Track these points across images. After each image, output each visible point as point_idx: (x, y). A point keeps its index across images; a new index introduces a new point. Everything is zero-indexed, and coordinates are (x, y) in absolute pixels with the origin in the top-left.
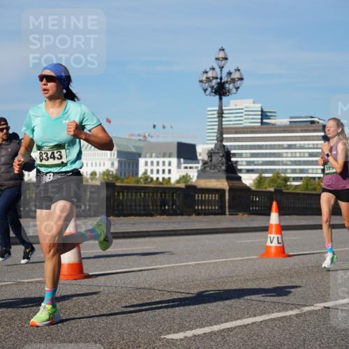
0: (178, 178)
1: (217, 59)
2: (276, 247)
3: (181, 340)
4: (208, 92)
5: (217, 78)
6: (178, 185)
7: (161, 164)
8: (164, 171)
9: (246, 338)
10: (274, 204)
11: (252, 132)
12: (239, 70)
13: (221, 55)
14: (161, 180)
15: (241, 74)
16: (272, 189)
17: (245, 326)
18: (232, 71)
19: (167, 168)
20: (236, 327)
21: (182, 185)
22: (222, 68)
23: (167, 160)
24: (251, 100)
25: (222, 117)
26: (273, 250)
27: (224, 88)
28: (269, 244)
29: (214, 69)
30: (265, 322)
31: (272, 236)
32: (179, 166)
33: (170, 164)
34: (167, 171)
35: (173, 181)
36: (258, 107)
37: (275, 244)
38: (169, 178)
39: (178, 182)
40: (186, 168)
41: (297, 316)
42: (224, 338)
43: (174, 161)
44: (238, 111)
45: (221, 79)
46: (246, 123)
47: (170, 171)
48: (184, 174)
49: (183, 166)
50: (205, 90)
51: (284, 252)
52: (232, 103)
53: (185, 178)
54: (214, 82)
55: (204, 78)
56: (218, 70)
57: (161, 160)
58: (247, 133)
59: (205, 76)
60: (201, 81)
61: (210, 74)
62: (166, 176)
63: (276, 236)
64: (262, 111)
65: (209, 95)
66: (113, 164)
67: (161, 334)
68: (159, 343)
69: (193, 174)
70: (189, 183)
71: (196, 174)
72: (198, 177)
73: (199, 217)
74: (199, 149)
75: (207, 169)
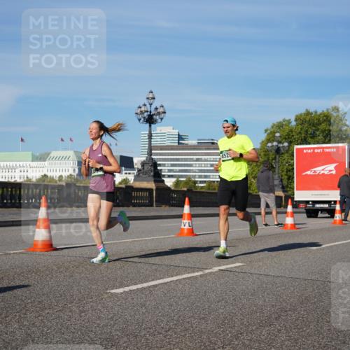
0: (120, 180)
1: (148, 98)
2: (188, 229)
3: (121, 293)
4: (141, 121)
5: (147, 112)
6: (120, 186)
9: (166, 292)
10: (187, 199)
12: (162, 106)
13: (151, 96)
15: (164, 109)
16: (185, 189)
17: (166, 283)
18: (158, 107)
20: (159, 284)
21: (123, 186)
22: (151, 104)
24: (172, 128)
25: (151, 139)
26: (186, 231)
27: (153, 119)
28: (183, 227)
29: (145, 105)
30: (180, 280)
31: (185, 221)
35: (117, 183)
36: (176, 132)
37: (187, 226)
39: (120, 183)
40: (126, 173)
41: (201, 276)
42: (151, 291)
44: (163, 135)
45: (150, 112)
46: (168, 143)
48: (125, 178)
49: (124, 172)
50: (140, 120)
51: (193, 232)
52: (158, 129)
53: (125, 181)
54: (146, 114)
55: (139, 112)
56: (148, 106)
58: (168, 150)
59: (139, 110)
60: (137, 114)
61: (143, 109)
63: (188, 221)
64: (179, 135)
65: (142, 123)
66: (74, 170)
67: (107, 289)
68: (106, 296)
69: (131, 178)
70: (128, 184)
71: (133, 178)
72: (135, 180)
73: (135, 208)
74: (135, 160)
75: (141, 175)
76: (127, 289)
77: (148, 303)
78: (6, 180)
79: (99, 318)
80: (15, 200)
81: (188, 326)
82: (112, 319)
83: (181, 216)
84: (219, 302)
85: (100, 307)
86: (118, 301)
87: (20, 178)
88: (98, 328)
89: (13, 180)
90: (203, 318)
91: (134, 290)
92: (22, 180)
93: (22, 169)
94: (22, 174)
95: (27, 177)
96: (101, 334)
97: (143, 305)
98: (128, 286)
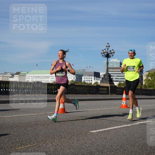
0: (94, 83)
1: (107, 46)
2: (125, 105)
3: (95, 133)
4: (104, 56)
5: (106, 52)
6: (94, 85)
7: (89, 78)
8: (90, 81)
9: (115, 133)
10: (124, 91)
11: (117, 69)
12: (113, 50)
13: (108, 45)
14: (89, 83)
15: (114, 51)
16: (123, 87)
17: (115, 129)
18: (111, 50)
19: (91, 80)
20: (112, 129)
21: (96, 85)
22: (108, 49)
23: (91, 77)
24: (117, 59)
25: (108, 64)
26: (124, 106)
27: (109, 55)
28: (122, 104)
29: (105, 49)
30: (121, 128)
31: (123, 101)
32: (94, 79)
33: (92, 78)
34: (91, 81)
35: (93, 84)
36: (119, 61)
37: (124, 104)
38: (92, 83)
39: (94, 84)
40: (97, 80)
41: (131, 126)
42: (108, 132)
43: (93, 77)
44: (113, 63)
45: (108, 52)
46: (115, 66)
47: (92, 81)
48: (96, 81)
49: (96, 79)
50: (103, 56)
51: (127, 106)
52: (111, 60)
53: (96, 83)
54: (106, 53)
55: (102, 52)
56: (107, 50)
57: (89, 77)
58: (116, 69)
59: (103, 51)
60: (102, 53)
61: (104, 51)
62: (91, 82)
63: (125, 101)
64: (120, 62)
65: (104, 57)
66: (74, 78)
67: (89, 131)
68: (88, 134)
69: (99, 82)
70: (98, 84)
71: (100, 82)
72: (100, 83)
73: (101, 95)
74: (101, 74)
75: (103, 80)
76: (98, 131)
77: (107, 137)
78: (45, 82)
79: (86, 143)
80: (49, 91)
81: (126, 148)
82: (91, 144)
83: (122, 99)
84: (140, 138)
85: (86, 138)
86: (94, 136)
87: (51, 81)
88: (85, 148)
89: (48, 82)
90: (133, 145)
91: (101, 131)
92: (52, 82)
93: (52, 77)
94: (52, 79)
95: (54, 81)
96: (87, 150)
97: (105, 138)
98: (98, 129)
